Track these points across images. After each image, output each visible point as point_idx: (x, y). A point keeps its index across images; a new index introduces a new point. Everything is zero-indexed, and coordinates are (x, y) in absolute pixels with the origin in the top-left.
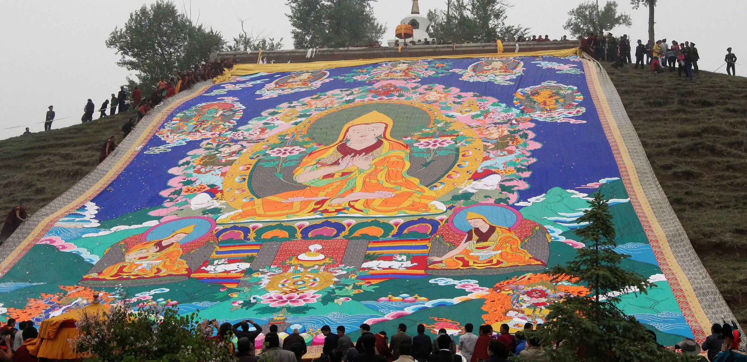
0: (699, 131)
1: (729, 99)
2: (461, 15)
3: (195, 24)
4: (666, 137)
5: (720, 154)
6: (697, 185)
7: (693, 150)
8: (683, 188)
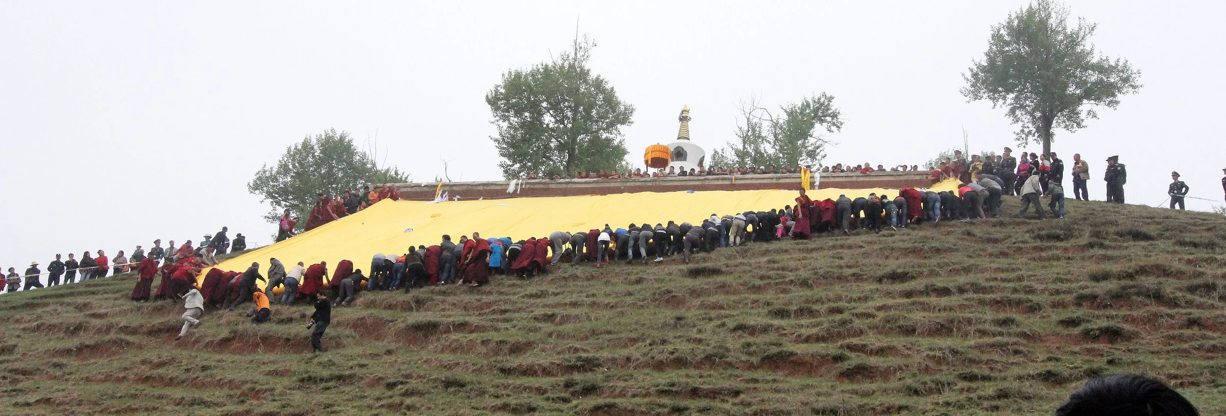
0: (1130, 271)
1: (1181, 232)
2: (757, 151)
3: (381, 166)
4: (1068, 281)
5: (1173, 303)
6: (1130, 351)
7: (1119, 297)
8: (1102, 355)
